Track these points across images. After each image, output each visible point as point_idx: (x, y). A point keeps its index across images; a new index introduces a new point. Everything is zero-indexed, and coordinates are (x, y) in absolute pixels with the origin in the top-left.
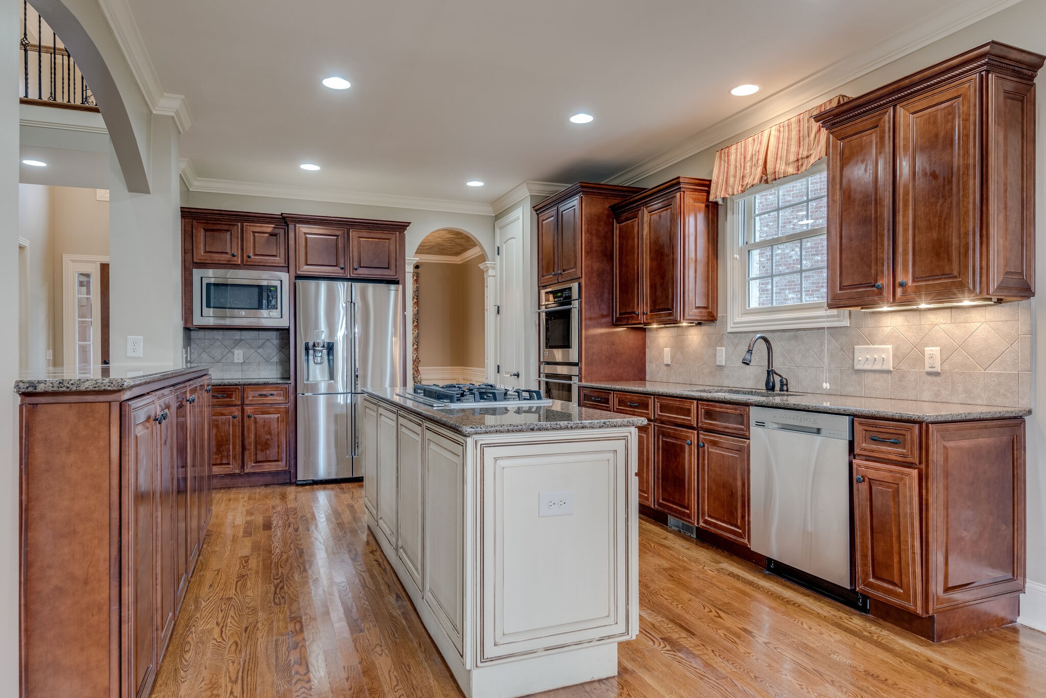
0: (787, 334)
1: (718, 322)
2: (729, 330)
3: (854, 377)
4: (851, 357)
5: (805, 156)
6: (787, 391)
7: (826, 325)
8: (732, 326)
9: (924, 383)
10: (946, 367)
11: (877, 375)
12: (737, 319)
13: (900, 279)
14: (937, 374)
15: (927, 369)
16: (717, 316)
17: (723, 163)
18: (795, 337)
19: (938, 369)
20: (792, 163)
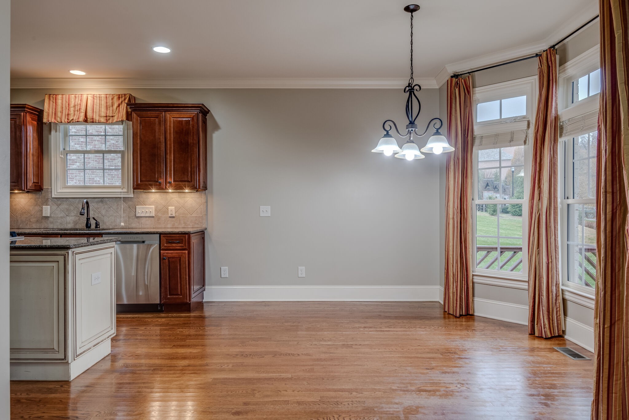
0: (96, 200)
1: (43, 192)
2: (53, 196)
3: (136, 219)
4: (134, 211)
5: (111, 116)
6: (99, 228)
7: (122, 196)
8: (56, 194)
9: (168, 221)
10: (177, 214)
11: (147, 218)
12: (59, 191)
13: (169, 180)
14: (173, 217)
15: (170, 215)
16: (43, 187)
17: (51, 102)
18: (102, 202)
19: (174, 215)
20: (103, 116)
